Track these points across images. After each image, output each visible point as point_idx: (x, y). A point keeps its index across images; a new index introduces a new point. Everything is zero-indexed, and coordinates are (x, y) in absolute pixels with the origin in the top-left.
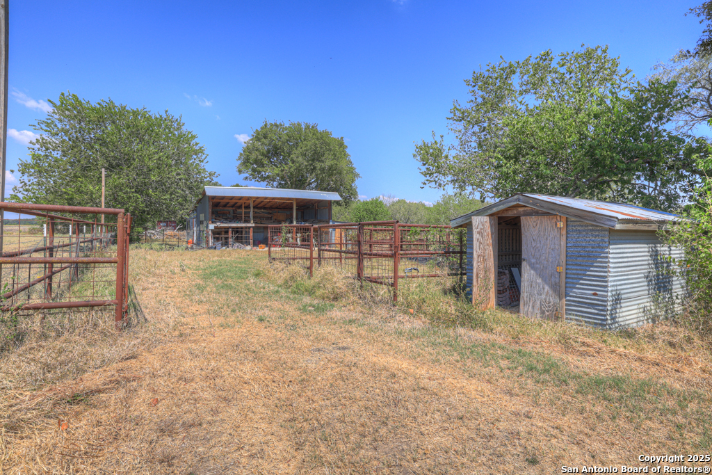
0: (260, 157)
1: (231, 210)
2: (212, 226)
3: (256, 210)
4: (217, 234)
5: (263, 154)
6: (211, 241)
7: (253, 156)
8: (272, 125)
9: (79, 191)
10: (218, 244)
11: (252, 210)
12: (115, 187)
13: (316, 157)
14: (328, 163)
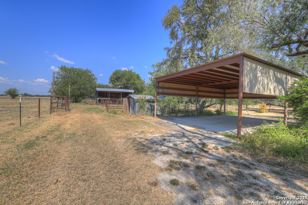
0: (114, 80)
1: (105, 94)
2: (98, 99)
3: (111, 94)
4: (100, 100)
5: (115, 79)
6: (98, 103)
7: (112, 79)
8: (118, 70)
9: (65, 90)
10: (100, 103)
11: (109, 94)
12: (73, 89)
13: (129, 80)
14: (132, 82)
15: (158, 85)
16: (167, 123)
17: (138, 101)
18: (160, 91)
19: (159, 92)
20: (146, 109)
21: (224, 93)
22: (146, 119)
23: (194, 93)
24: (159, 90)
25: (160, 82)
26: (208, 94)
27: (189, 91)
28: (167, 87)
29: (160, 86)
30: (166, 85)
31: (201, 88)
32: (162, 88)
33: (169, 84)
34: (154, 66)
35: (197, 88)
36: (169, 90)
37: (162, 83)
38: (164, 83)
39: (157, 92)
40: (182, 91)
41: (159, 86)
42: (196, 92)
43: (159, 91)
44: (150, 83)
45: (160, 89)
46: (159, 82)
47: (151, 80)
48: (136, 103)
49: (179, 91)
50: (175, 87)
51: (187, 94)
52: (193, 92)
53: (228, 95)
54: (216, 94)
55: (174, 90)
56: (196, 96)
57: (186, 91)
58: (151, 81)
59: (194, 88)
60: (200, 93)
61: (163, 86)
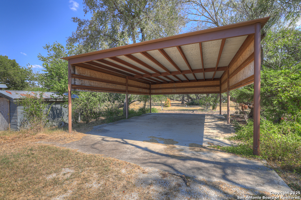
15: (72, 72)
16: (103, 140)
17: (22, 102)
18: (78, 82)
19: (75, 85)
20: (44, 117)
21: (150, 89)
22: (50, 140)
23: (123, 88)
24: (75, 80)
25: (76, 67)
26: (136, 89)
27: (118, 85)
28: (89, 76)
29: (76, 73)
30: (87, 73)
31: (131, 82)
32: (81, 77)
33: (92, 71)
34: (50, 48)
35: (127, 81)
36: (92, 81)
37: (81, 69)
38: (84, 69)
39: (72, 85)
40: (110, 84)
41: (74, 74)
42: (125, 86)
43: (75, 83)
44: (44, 72)
45: (77, 80)
46: (74, 66)
47: (47, 68)
48: (18, 107)
49: (106, 83)
50: (101, 77)
51: (116, 89)
52: (122, 86)
53: (153, 91)
54: (143, 89)
55: (99, 82)
56: (126, 92)
57: (115, 85)
58: (45, 70)
59: (123, 80)
60: (130, 89)
61: (82, 75)
